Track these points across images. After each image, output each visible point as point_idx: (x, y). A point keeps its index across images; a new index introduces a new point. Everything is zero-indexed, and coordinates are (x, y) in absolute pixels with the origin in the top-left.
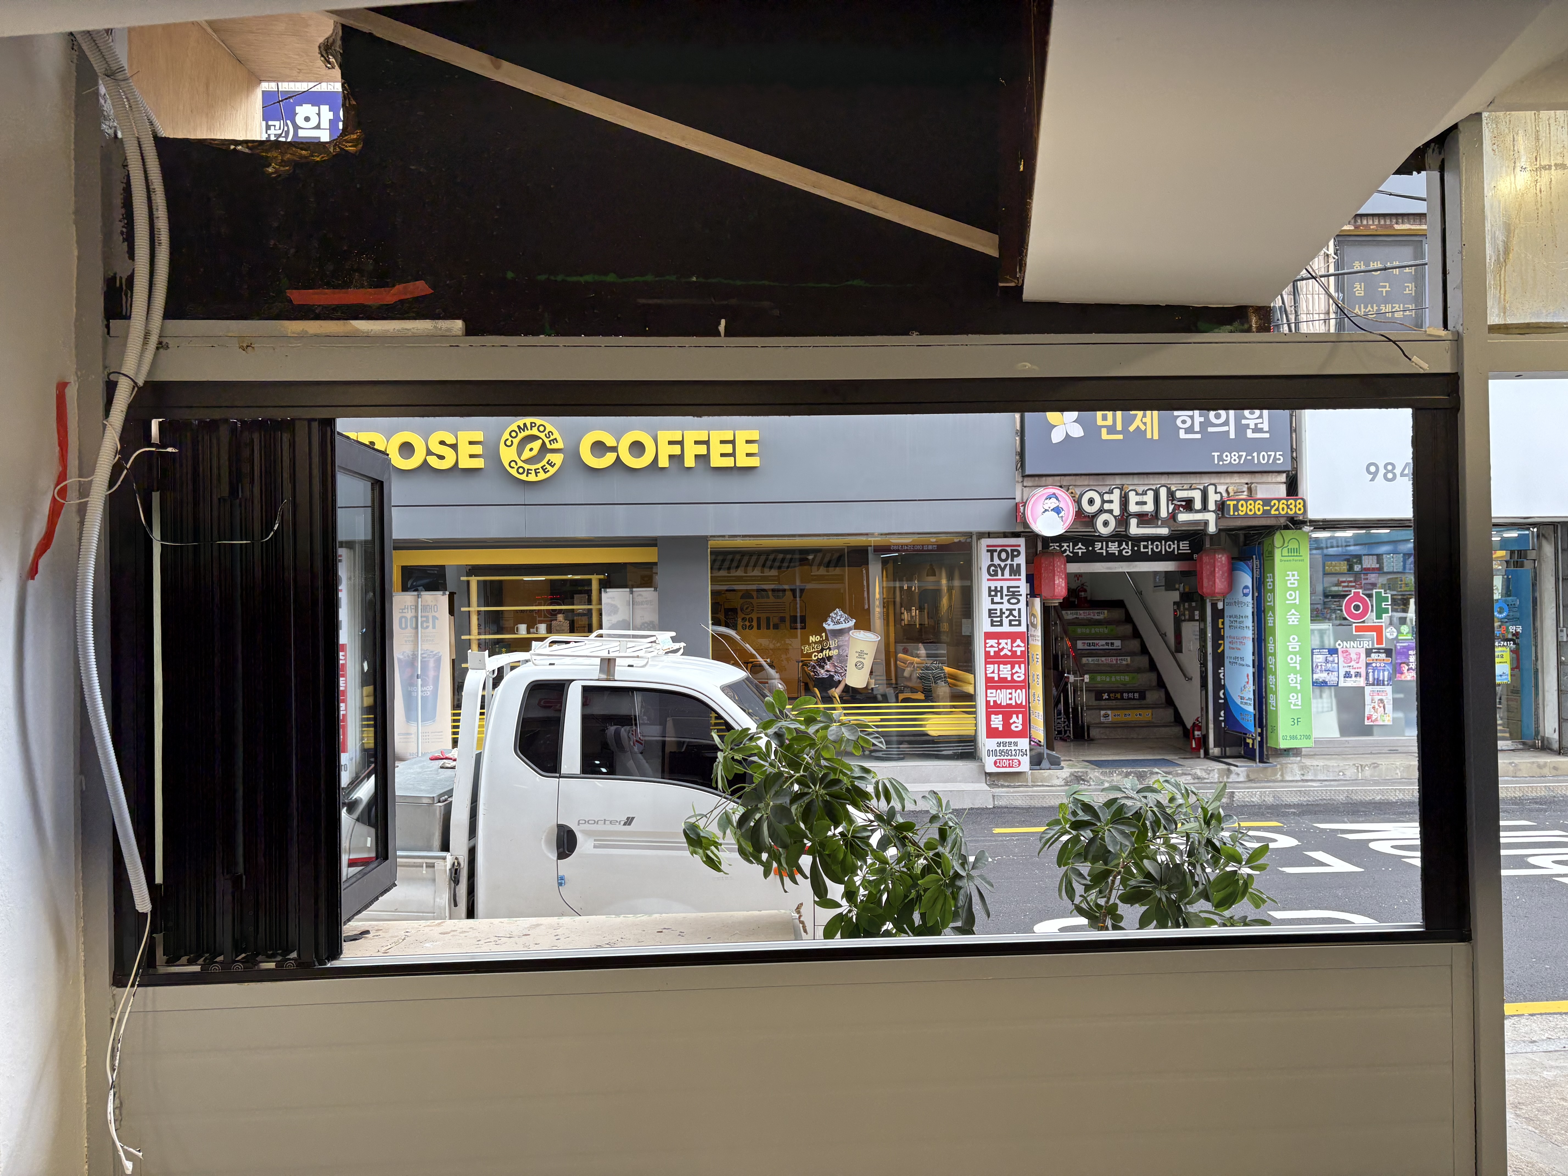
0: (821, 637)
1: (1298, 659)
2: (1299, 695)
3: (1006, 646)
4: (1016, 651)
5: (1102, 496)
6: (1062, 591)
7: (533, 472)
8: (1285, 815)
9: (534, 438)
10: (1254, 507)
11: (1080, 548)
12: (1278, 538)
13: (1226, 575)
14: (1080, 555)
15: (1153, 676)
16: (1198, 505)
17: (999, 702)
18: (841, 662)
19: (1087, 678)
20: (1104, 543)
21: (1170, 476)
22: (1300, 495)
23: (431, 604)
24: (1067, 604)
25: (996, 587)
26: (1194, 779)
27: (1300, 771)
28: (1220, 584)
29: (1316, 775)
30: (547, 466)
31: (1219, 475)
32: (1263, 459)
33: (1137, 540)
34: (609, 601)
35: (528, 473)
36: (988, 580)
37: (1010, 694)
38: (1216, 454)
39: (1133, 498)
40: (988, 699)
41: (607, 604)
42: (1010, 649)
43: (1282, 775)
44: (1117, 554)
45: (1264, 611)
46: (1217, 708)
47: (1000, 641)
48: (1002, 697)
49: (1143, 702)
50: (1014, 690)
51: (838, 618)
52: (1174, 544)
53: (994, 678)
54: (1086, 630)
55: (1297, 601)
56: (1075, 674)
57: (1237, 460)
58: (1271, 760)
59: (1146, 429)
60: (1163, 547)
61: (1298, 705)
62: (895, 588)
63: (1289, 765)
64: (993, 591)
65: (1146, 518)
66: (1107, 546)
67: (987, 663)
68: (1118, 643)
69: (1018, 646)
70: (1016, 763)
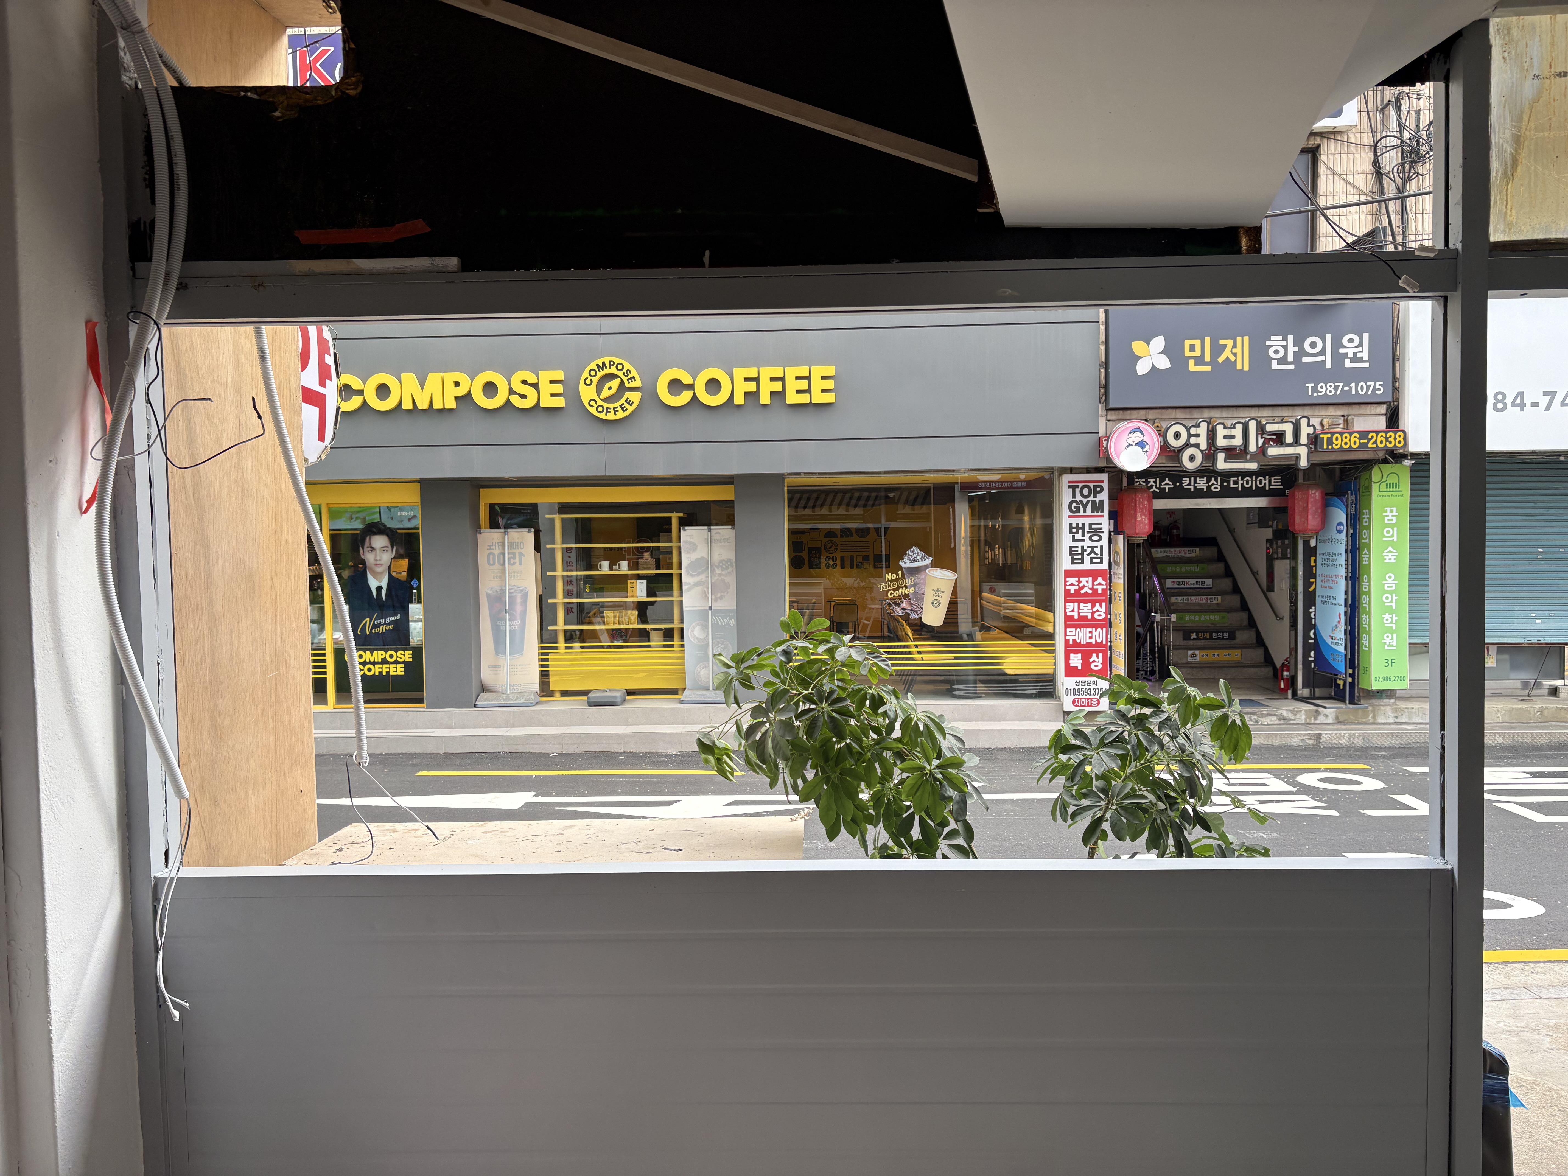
0: (898, 575)
1: (1394, 598)
2: (1395, 635)
3: (1086, 584)
4: (1097, 589)
5: (1188, 430)
6: (1145, 528)
7: (612, 411)
8: (1373, 757)
9: (612, 376)
10: (1350, 440)
11: (1167, 484)
12: (1376, 474)
13: (1319, 511)
14: (1167, 490)
15: (1244, 615)
16: (1289, 439)
17: (1078, 641)
18: (917, 600)
19: (1174, 617)
20: (1192, 478)
21: (1261, 409)
22: (1401, 428)
23: (517, 541)
24: (1153, 541)
25: (1077, 524)
26: (1279, 720)
27: (1393, 713)
28: (1313, 521)
29: (1410, 718)
30: (626, 404)
31: (1313, 407)
32: (1362, 389)
33: (1226, 475)
34: (688, 539)
35: (607, 412)
36: (1070, 517)
37: (1090, 632)
38: (1310, 385)
39: (1221, 432)
40: (1067, 638)
41: (686, 542)
42: (1091, 587)
43: (1374, 717)
44: (1205, 490)
45: (1359, 549)
46: (1307, 648)
47: (1081, 579)
48: (1082, 635)
49: (1233, 642)
50: (1094, 629)
51: (915, 556)
52: (1265, 480)
53: (1073, 616)
54: (1177, 569)
55: (1395, 538)
56: (1162, 613)
57: (1333, 392)
58: (1362, 702)
59: (1236, 360)
60: (1254, 482)
61: (1392, 646)
62: (979, 526)
63: (1382, 708)
64: (1074, 528)
65: (1234, 453)
66: (1195, 482)
67: (1066, 601)
68: (1209, 582)
69: (1100, 584)
70: (1095, 702)
